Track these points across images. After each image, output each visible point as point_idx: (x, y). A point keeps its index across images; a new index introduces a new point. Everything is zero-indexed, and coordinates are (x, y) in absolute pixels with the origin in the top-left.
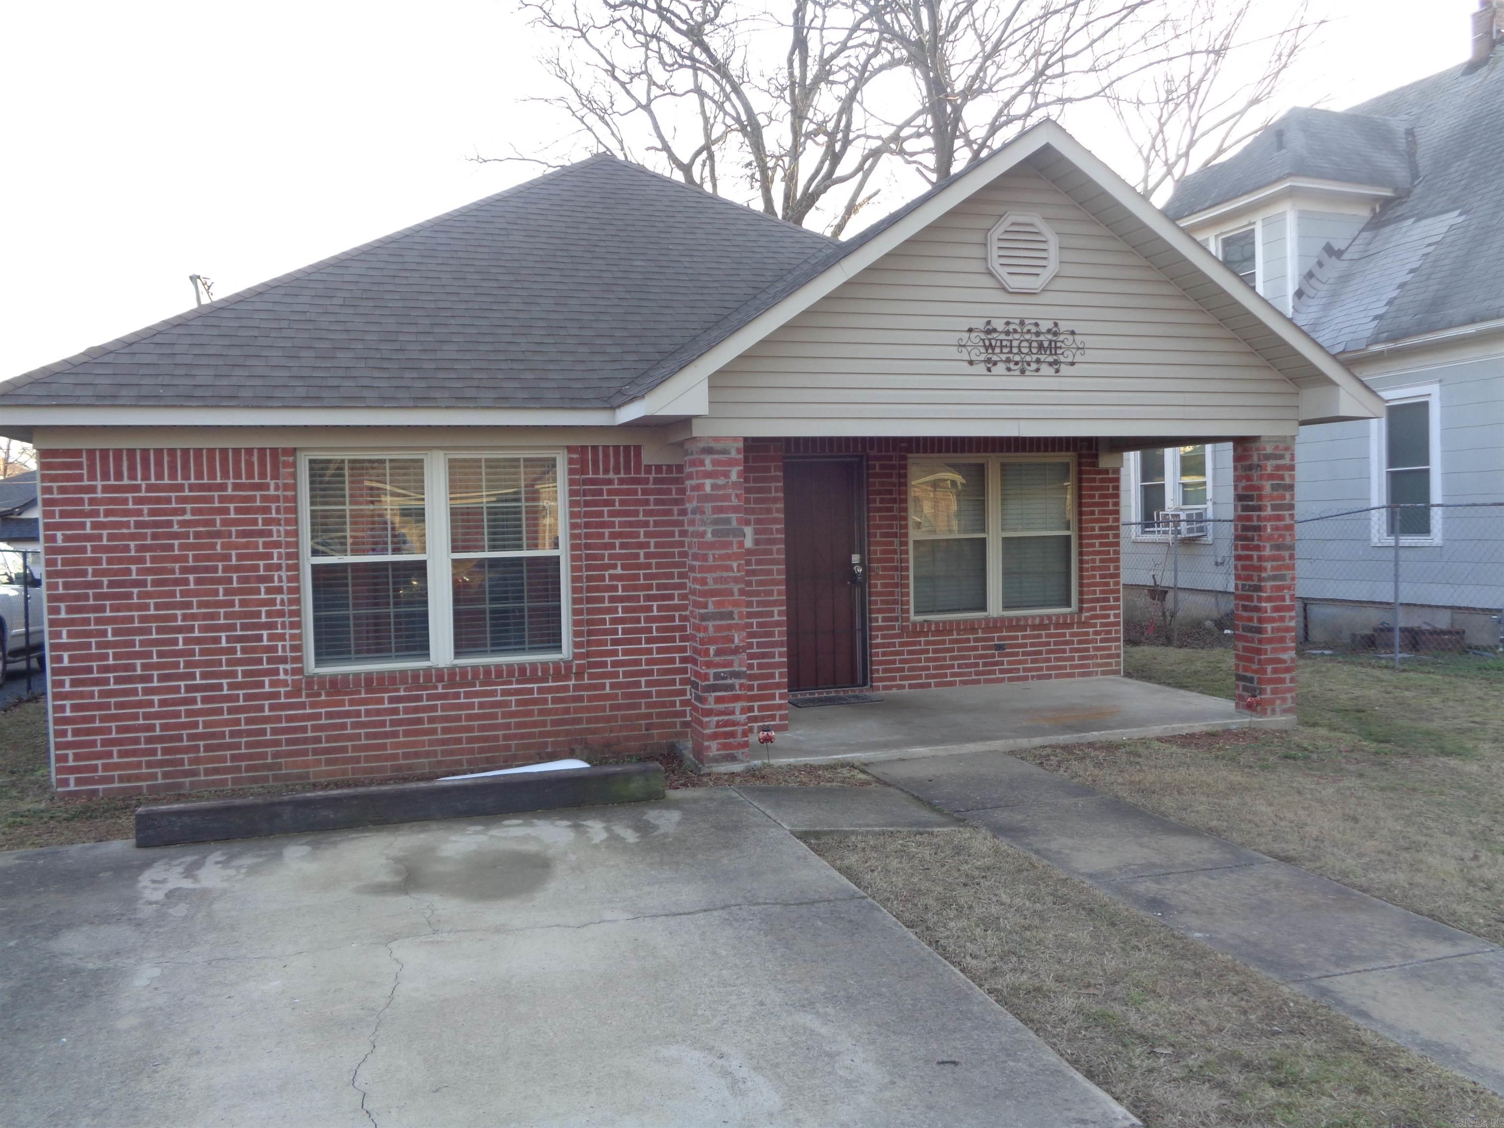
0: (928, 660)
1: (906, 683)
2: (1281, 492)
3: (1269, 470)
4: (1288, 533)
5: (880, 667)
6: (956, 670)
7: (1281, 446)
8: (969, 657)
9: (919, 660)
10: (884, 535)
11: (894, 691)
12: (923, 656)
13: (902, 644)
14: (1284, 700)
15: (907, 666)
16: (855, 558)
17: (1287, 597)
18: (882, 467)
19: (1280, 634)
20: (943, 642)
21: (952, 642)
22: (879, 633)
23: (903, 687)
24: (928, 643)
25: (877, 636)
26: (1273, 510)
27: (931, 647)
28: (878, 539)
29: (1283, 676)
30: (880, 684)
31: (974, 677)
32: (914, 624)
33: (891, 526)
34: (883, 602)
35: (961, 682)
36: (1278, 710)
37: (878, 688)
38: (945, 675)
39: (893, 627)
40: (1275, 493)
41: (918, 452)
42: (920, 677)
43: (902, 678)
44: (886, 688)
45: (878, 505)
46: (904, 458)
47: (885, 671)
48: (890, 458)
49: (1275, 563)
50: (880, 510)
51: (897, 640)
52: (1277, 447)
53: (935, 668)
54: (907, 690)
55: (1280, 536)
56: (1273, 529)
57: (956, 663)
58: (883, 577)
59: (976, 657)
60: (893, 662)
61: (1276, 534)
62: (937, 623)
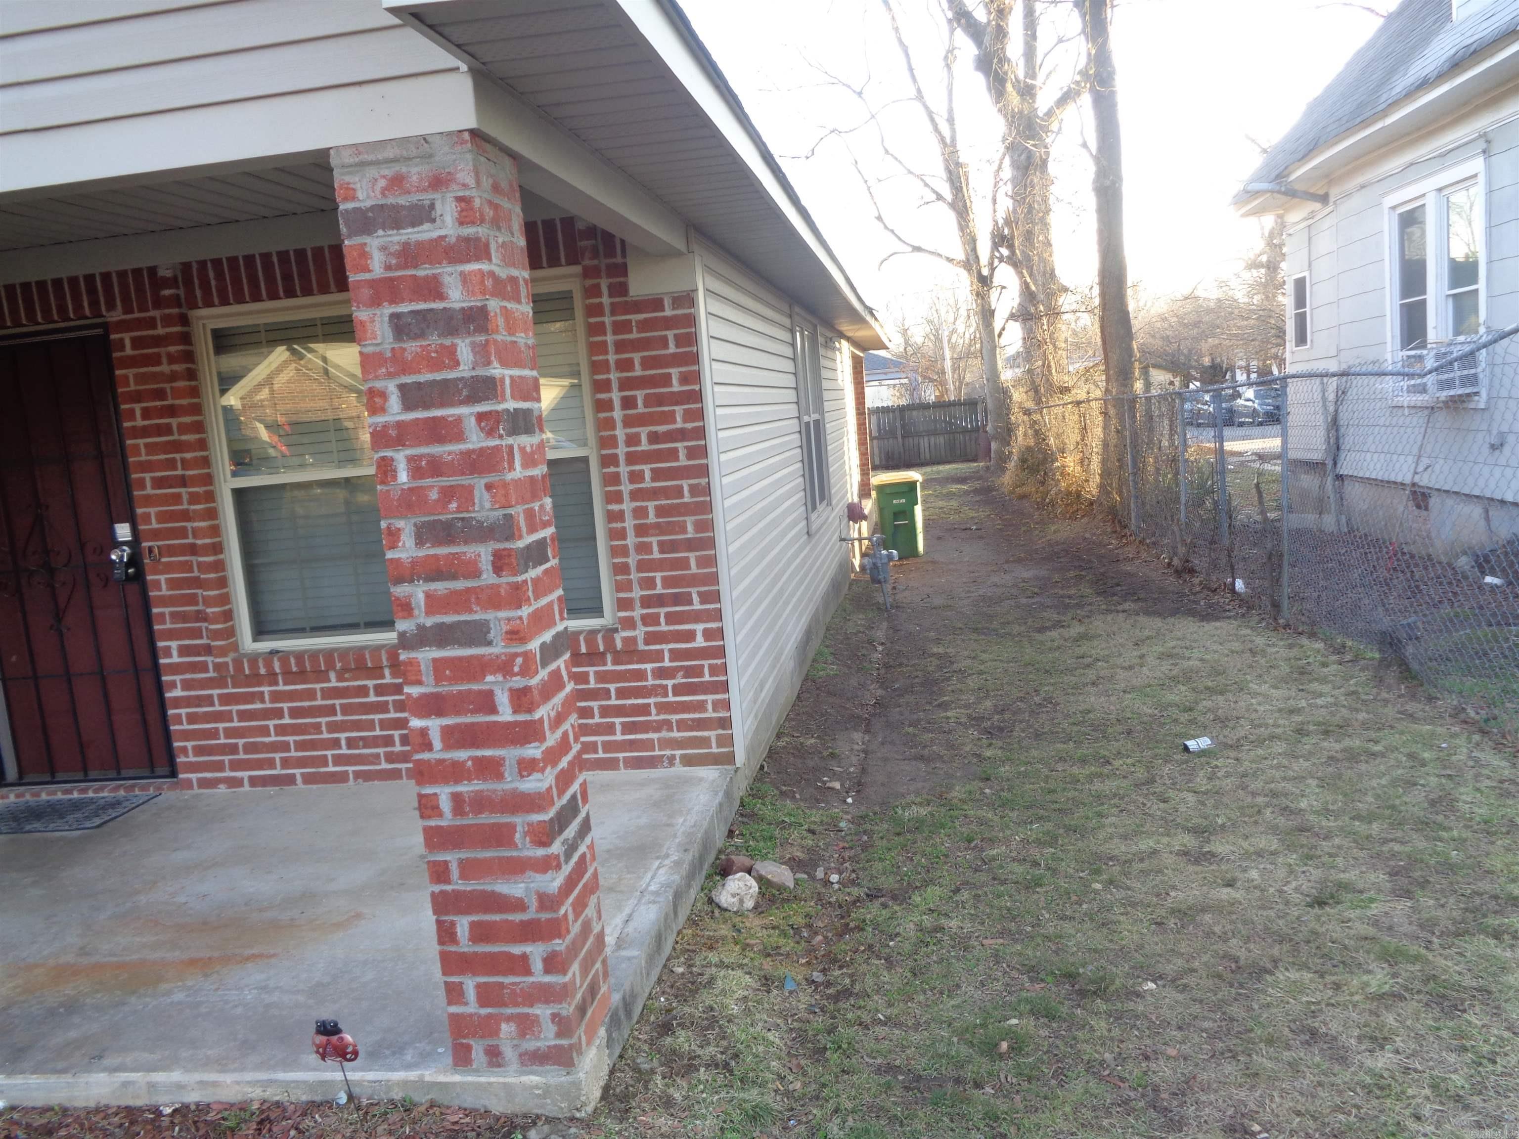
0: (282, 730)
1: (245, 774)
2: (434, 340)
3: (377, 266)
4: (479, 483)
5: (189, 745)
6: (344, 751)
7: (415, 172)
8: (370, 725)
9: (265, 731)
10: (159, 483)
11: (222, 788)
12: (271, 723)
13: (226, 699)
14: (526, 1025)
15: (241, 742)
16: (123, 531)
17: (503, 699)
18: (137, 343)
19: (486, 818)
20: (310, 695)
21: (329, 693)
22: (177, 678)
23: (238, 783)
24: (277, 697)
25: (173, 685)
26: (408, 405)
27: (285, 706)
28: (149, 491)
29: (517, 950)
30: (193, 776)
31: (384, 766)
32: (254, 659)
33: (171, 464)
34: (175, 616)
35: (358, 775)
36: (509, 1052)
37: (188, 784)
38: (323, 761)
39: (203, 667)
40: (412, 347)
41: (209, 304)
42: (271, 764)
43: (236, 765)
44: (205, 784)
45: (140, 422)
46: (184, 320)
47: (199, 751)
48: (151, 323)
49: (440, 587)
50: (144, 432)
51: (215, 692)
52: (397, 182)
53: (300, 746)
54: (247, 787)
55: (448, 493)
56: (416, 471)
57: (343, 736)
58: (170, 568)
59: (384, 725)
60: (214, 734)
61: (433, 487)
62: (299, 656)
